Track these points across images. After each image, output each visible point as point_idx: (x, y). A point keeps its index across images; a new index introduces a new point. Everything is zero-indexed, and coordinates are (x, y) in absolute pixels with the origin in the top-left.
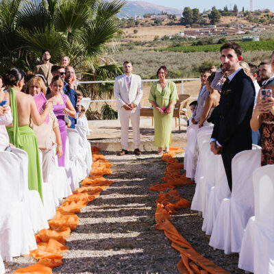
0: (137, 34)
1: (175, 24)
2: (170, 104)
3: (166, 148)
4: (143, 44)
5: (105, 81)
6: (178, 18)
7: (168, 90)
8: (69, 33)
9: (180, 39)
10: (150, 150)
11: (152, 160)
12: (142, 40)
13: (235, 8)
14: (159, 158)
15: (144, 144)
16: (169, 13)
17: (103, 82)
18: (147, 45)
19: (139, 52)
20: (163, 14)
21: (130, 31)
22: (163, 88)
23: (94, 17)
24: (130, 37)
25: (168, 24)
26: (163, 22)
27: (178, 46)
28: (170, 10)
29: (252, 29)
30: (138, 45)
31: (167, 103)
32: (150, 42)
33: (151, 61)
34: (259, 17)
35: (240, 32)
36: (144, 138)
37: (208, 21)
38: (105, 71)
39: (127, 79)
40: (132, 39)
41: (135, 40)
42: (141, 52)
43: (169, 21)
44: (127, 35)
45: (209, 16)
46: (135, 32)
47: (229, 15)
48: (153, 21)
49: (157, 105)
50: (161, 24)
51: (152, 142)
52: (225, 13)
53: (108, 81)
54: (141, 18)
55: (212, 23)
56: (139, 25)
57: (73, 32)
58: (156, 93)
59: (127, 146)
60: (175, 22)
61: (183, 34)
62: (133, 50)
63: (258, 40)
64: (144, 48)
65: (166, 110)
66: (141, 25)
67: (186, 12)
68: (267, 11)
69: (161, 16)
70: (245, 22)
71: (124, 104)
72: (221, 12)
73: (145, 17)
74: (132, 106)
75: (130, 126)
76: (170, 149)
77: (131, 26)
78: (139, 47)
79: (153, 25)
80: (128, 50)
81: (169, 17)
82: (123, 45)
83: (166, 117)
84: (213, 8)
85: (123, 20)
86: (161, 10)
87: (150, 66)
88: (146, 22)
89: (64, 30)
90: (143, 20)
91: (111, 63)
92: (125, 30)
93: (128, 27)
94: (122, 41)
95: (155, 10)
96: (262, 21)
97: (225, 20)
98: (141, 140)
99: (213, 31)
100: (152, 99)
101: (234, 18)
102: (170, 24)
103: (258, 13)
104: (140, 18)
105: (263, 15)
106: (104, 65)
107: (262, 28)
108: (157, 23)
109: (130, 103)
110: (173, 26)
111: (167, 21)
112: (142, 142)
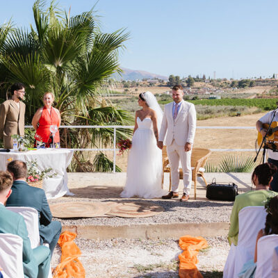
5: (100, 127)
6: (166, 82)
8: (60, 65)
9: (167, 96)
10: (156, 240)
13: (204, 77)
16: (159, 78)
17: (97, 128)
20: (155, 79)
24: (133, 93)
25: (158, 86)
27: (165, 100)
28: (159, 76)
29: (215, 91)
34: (220, 84)
35: (207, 93)
36: (146, 219)
37: (186, 84)
38: (100, 113)
40: (134, 95)
43: (159, 84)
44: (131, 92)
45: (187, 82)
46: (136, 90)
47: (200, 81)
48: (149, 84)
50: (154, 86)
51: (158, 226)
52: (197, 80)
53: (103, 126)
54: (140, 81)
55: (188, 86)
56: (139, 86)
60: (163, 85)
61: (168, 93)
63: (220, 98)
66: (141, 85)
67: (171, 79)
68: (225, 80)
70: (211, 86)
72: (194, 79)
73: (143, 80)
79: (149, 86)
80: (131, 102)
81: (160, 81)
82: (127, 99)
84: (189, 76)
85: (128, 82)
86: (154, 76)
88: (144, 84)
90: (142, 83)
91: (108, 105)
92: (129, 89)
93: (132, 87)
94: (127, 96)
95: (150, 76)
96: (222, 86)
97: (197, 84)
98: (142, 223)
99: (189, 91)
101: (203, 84)
102: (160, 86)
103: (219, 81)
105: (222, 82)
107: (222, 91)
108: (151, 85)
111: (158, 83)
112: (144, 227)
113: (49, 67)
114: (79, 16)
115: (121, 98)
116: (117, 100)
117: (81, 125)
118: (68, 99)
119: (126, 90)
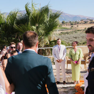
0: (78, 27)
1: (92, 23)
2: (79, 59)
3: (78, 81)
4: (81, 31)
7: (78, 53)
8: (37, 26)
10: (71, 82)
11: (70, 88)
12: (80, 29)
14: (74, 87)
15: (67, 79)
16: (90, 19)
18: (82, 31)
19: (79, 33)
20: (88, 19)
21: (76, 26)
22: (76, 51)
23: (48, 19)
24: (76, 28)
25: (90, 23)
26: (88, 22)
28: (91, 18)
30: (79, 31)
31: (78, 59)
32: (83, 30)
33: (83, 37)
36: (68, 76)
38: (53, 43)
39: (59, 47)
40: (76, 29)
41: (77, 29)
42: (80, 34)
43: (90, 22)
44: (74, 27)
46: (77, 26)
48: (84, 22)
49: (73, 60)
50: (87, 23)
51: (71, 78)
56: (79, 24)
57: (39, 26)
58: (72, 54)
59: (59, 79)
60: (93, 22)
62: (77, 33)
64: (81, 32)
65: (77, 62)
66: (80, 23)
69: (87, 20)
71: (57, 59)
73: (81, 20)
74: (61, 60)
75: (60, 68)
76: (80, 81)
77: (76, 24)
78: (79, 32)
79: (84, 24)
80: (75, 33)
81: (90, 20)
82: (73, 31)
83: (77, 65)
85: (73, 22)
86: (87, 18)
87: (83, 39)
88: (82, 22)
89: (34, 25)
90: (80, 22)
92: (74, 26)
93: (75, 25)
94: (73, 30)
95: (85, 18)
98: (66, 77)
100: (70, 57)
102: (91, 23)
104: (79, 21)
106: (53, 40)
108: (86, 23)
109: (60, 59)
110: (92, 24)
111: (89, 22)
112: (67, 78)
113: (33, 27)
114: (44, 7)
115: (69, 31)
116: (67, 32)
117: (46, 47)
118: (41, 38)
119: (72, 27)
